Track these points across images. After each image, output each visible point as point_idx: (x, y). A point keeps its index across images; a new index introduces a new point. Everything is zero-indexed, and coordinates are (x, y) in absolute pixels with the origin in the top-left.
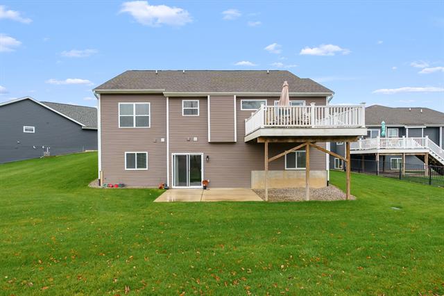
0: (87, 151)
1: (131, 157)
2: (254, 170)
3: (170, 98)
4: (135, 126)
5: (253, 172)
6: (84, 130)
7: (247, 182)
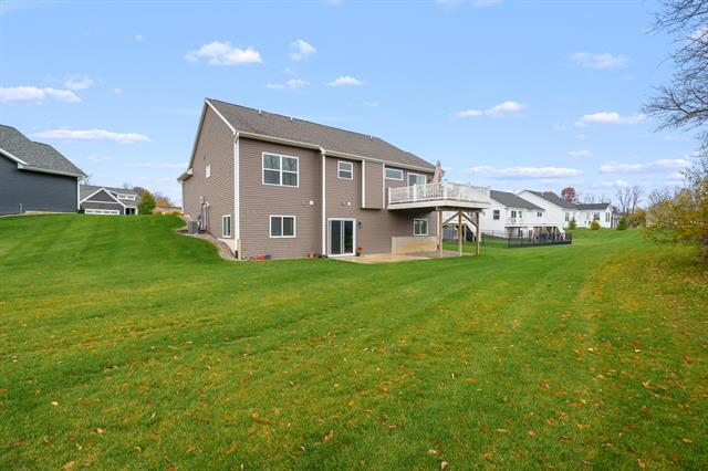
0: (27, 213)
1: (276, 221)
2: (396, 236)
3: (327, 156)
4: (281, 184)
5: (394, 239)
6: (21, 170)
7: (388, 248)
